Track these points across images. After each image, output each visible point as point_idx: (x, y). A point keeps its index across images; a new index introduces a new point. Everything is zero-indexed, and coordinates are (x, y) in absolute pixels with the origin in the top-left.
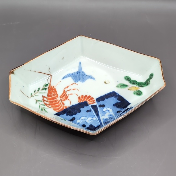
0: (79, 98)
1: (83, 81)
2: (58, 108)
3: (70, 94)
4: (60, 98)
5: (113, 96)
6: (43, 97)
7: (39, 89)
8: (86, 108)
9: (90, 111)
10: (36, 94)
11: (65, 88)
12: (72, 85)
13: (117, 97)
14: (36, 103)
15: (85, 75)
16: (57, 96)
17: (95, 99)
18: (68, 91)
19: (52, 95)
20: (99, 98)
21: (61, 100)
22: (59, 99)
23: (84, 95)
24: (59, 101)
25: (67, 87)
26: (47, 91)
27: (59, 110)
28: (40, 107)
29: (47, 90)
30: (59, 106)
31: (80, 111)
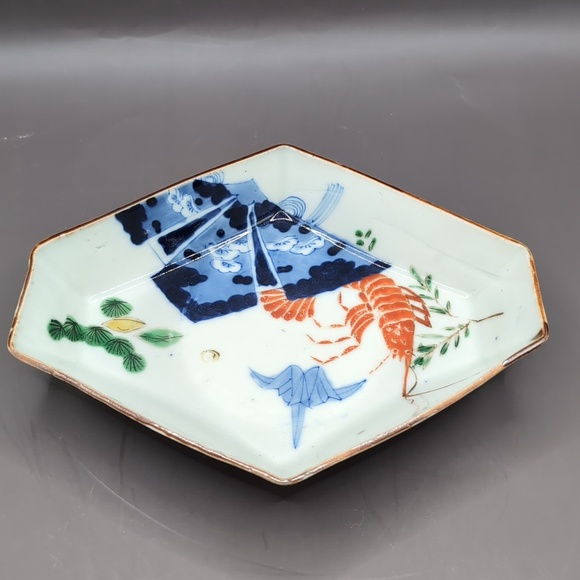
0: (311, 312)
1: (291, 369)
2: (379, 287)
3: (340, 326)
4: (371, 316)
5: (199, 306)
6: (427, 324)
7: (444, 351)
8: (293, 278)
9: (280, 270)
10: (452, 332)
11: (355, 347)
12: (333, 359)
13: (188, 302)
14: (448, 305)
15: (282, 390)
16: (382, 321)
17: (260, 305)
18: (347, 338)
19: (399, 327)
20: (245, 307)
21: (370, 308)
22: (377, 314)
23: (293, 321)
24: (375, 307)
25: (349, 350)
26: (417, 342)
27: (376, 280)
28: (437, 292)
29: (416, 346)
30: (377, 292)
31: (313, 270)
